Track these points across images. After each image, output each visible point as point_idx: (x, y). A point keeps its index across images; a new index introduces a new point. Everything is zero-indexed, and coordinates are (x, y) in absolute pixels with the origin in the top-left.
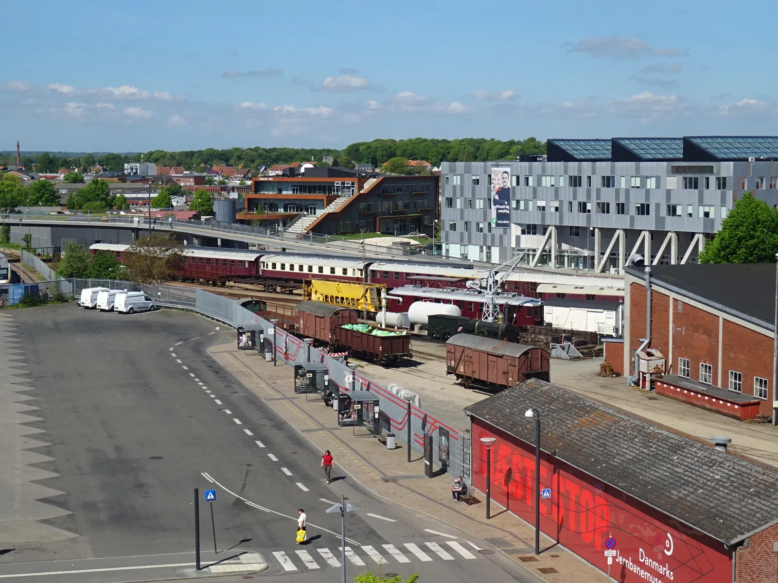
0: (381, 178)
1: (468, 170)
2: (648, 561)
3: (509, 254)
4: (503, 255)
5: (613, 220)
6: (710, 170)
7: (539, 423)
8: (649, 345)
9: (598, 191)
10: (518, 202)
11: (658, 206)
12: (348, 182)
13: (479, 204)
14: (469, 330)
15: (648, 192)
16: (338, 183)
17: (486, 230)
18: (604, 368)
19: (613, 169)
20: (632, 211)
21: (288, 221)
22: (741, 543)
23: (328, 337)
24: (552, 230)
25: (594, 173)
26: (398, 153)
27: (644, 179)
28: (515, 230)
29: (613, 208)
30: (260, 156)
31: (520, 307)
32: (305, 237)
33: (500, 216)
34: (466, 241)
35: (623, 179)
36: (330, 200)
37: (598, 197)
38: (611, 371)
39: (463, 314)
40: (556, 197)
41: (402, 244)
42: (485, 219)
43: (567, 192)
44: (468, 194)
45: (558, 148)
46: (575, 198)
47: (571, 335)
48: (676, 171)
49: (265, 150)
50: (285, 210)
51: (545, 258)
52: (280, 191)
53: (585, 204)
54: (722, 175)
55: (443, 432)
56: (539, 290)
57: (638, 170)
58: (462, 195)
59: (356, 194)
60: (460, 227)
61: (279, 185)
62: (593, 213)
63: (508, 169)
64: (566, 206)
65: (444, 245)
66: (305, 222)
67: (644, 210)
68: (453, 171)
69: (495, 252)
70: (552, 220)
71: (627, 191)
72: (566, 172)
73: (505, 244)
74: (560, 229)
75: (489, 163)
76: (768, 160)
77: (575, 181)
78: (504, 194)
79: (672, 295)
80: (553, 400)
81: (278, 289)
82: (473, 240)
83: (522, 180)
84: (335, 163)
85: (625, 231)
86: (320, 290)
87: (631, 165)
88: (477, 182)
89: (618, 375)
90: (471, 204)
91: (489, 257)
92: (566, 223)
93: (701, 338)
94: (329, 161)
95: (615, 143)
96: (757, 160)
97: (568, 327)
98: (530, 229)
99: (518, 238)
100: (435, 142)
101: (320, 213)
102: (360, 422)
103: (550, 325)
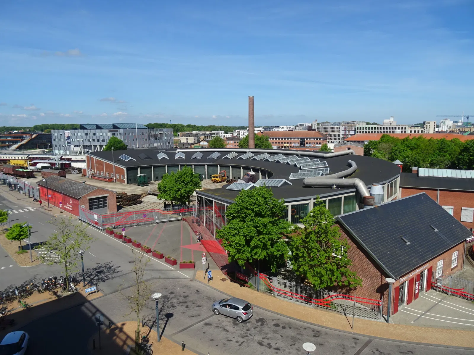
0: (37, 134)
1: (59, 132)
2: (68, 205)
3: (71, 152)
4: (70, 153)
5: (96, 143)
6: (117, 131)
7: (47, 182)
8: (91, 169)
9: (92, 136)
10: (72, 139)
11: (106, 140)
12: (28, 136)
13: (62, 140)
14: (52, 169)
15: (104, 136)
16: (24, 136)
17: (65, 147)
18: (82, 175)
19: (95, 131)
20: (101, 141)
21: (9, 146)
22: (80, 198)
23: (12, 173)
24: (81, 146)
25: (91, 132)
26: (49, 128)
27: (103, 134)
28: (72, 146)
29: (96, 140)
30: (5, 129)
31: (65, 164)
32: (15, 150)
33: (68, 143)
34: (60, 150)
35: (98, 134)
36: (22, 140)
37: (92, 138)
38: (84, 175)
39: (51, 165)
40: (82, 138)
41: (42, 151)
42: (64, 144)
43: (85, 137)
44: (59, 138)
45: (83, 126)
46: (87, 138)
47: (77, 169)
48: (110, 131)
49: (7, 127)
50: (9, 143)
51: (80, 153)
52: (7, 138)
53: (89, 140)
54: (120, 132)
55: (33, 189)
56: (72, 159)
57: (101, 131)
58: (58, 138)
59: (30, 138)
60: (58, 146)
61: (6, 137)
62: (91, 141)
63: (69, 132)
64: (84, 140)
65: (54, 151)
66: (15, 146)
67: (103, 140)
68: (55, 132)
69: (68, 152)
70: (81, 144)
71: (99, 136)
72: (84, 132)
73: (70, 150)
74: (84, 146)
75: (64, 130)
76: (131, 129)
77: (86, 134)
78: (69, 138)
79: (95, 158)
80: (56, 179)
81: (2, 163)
82: (62, 149)
83: (73, 134)
84: (30, 131)
85: (99, 145)
86: (12, 163)
87: (100, 130)
88: (61, 135)
89: (86, 176)
90: (60, 140)
91: (66, 153)
92: (85, 144)
93: (101, 166)
94: (28, 130)
95: (97, 125)
96: (129, 129)
97: (77, 167)
98: (76, 146)
99: (73, 148)
100: (60, 125)
101: (19, 144)
102: (15, 189)
103: (73, 167)
